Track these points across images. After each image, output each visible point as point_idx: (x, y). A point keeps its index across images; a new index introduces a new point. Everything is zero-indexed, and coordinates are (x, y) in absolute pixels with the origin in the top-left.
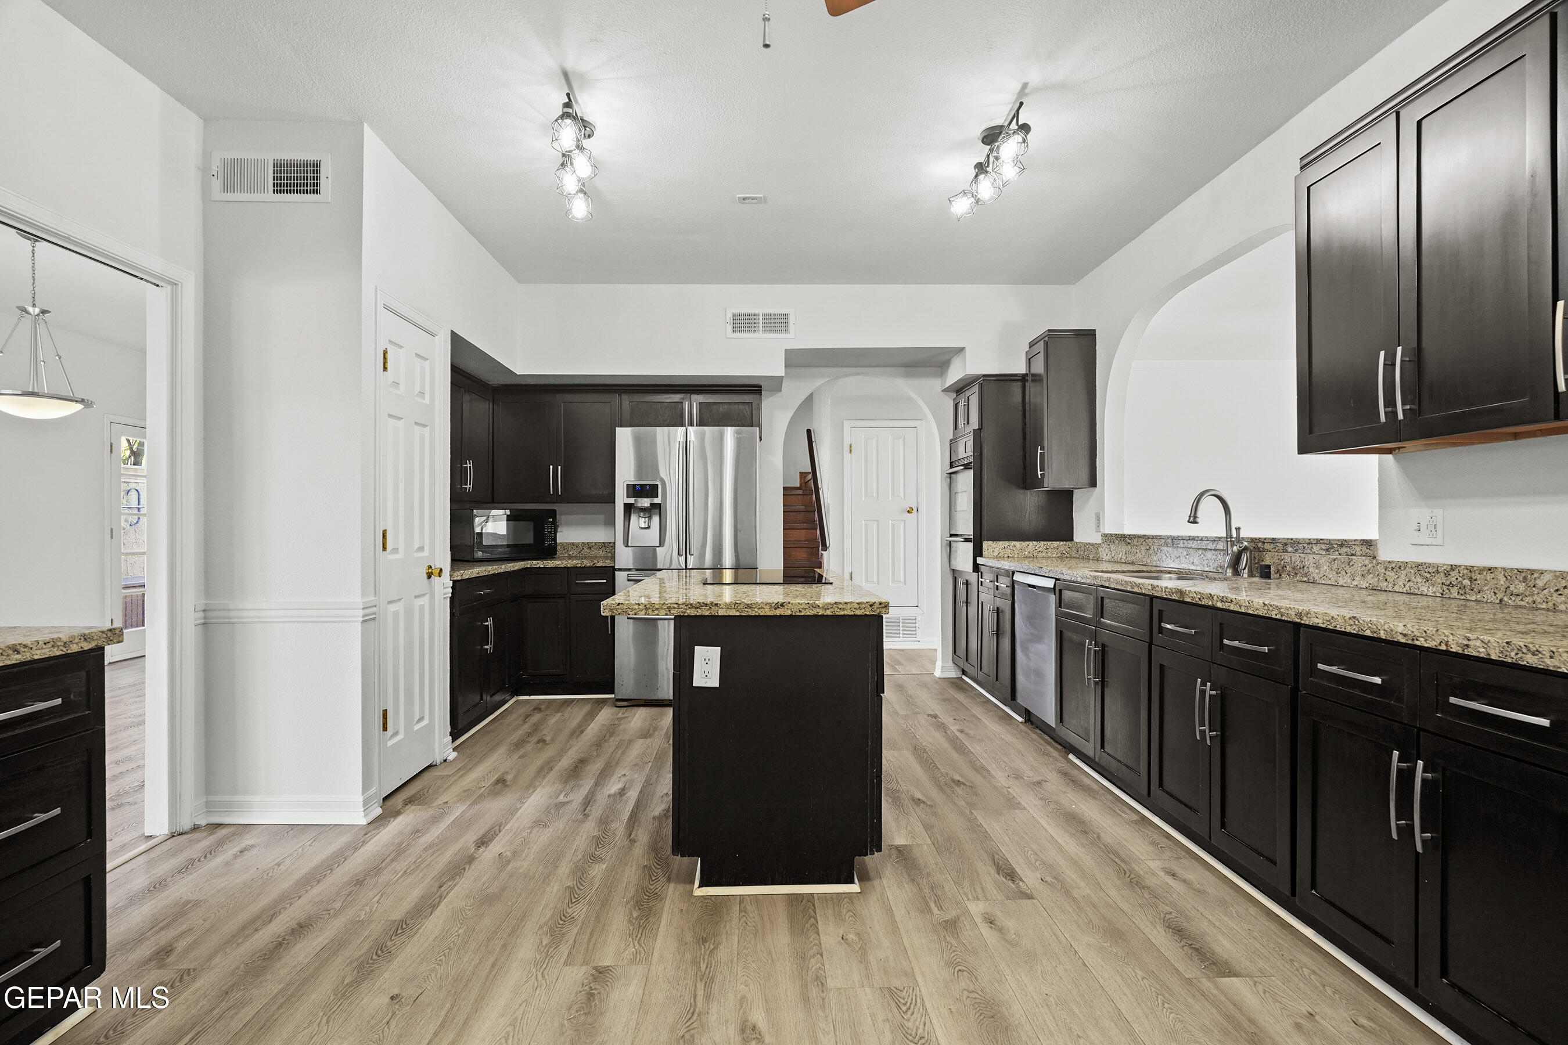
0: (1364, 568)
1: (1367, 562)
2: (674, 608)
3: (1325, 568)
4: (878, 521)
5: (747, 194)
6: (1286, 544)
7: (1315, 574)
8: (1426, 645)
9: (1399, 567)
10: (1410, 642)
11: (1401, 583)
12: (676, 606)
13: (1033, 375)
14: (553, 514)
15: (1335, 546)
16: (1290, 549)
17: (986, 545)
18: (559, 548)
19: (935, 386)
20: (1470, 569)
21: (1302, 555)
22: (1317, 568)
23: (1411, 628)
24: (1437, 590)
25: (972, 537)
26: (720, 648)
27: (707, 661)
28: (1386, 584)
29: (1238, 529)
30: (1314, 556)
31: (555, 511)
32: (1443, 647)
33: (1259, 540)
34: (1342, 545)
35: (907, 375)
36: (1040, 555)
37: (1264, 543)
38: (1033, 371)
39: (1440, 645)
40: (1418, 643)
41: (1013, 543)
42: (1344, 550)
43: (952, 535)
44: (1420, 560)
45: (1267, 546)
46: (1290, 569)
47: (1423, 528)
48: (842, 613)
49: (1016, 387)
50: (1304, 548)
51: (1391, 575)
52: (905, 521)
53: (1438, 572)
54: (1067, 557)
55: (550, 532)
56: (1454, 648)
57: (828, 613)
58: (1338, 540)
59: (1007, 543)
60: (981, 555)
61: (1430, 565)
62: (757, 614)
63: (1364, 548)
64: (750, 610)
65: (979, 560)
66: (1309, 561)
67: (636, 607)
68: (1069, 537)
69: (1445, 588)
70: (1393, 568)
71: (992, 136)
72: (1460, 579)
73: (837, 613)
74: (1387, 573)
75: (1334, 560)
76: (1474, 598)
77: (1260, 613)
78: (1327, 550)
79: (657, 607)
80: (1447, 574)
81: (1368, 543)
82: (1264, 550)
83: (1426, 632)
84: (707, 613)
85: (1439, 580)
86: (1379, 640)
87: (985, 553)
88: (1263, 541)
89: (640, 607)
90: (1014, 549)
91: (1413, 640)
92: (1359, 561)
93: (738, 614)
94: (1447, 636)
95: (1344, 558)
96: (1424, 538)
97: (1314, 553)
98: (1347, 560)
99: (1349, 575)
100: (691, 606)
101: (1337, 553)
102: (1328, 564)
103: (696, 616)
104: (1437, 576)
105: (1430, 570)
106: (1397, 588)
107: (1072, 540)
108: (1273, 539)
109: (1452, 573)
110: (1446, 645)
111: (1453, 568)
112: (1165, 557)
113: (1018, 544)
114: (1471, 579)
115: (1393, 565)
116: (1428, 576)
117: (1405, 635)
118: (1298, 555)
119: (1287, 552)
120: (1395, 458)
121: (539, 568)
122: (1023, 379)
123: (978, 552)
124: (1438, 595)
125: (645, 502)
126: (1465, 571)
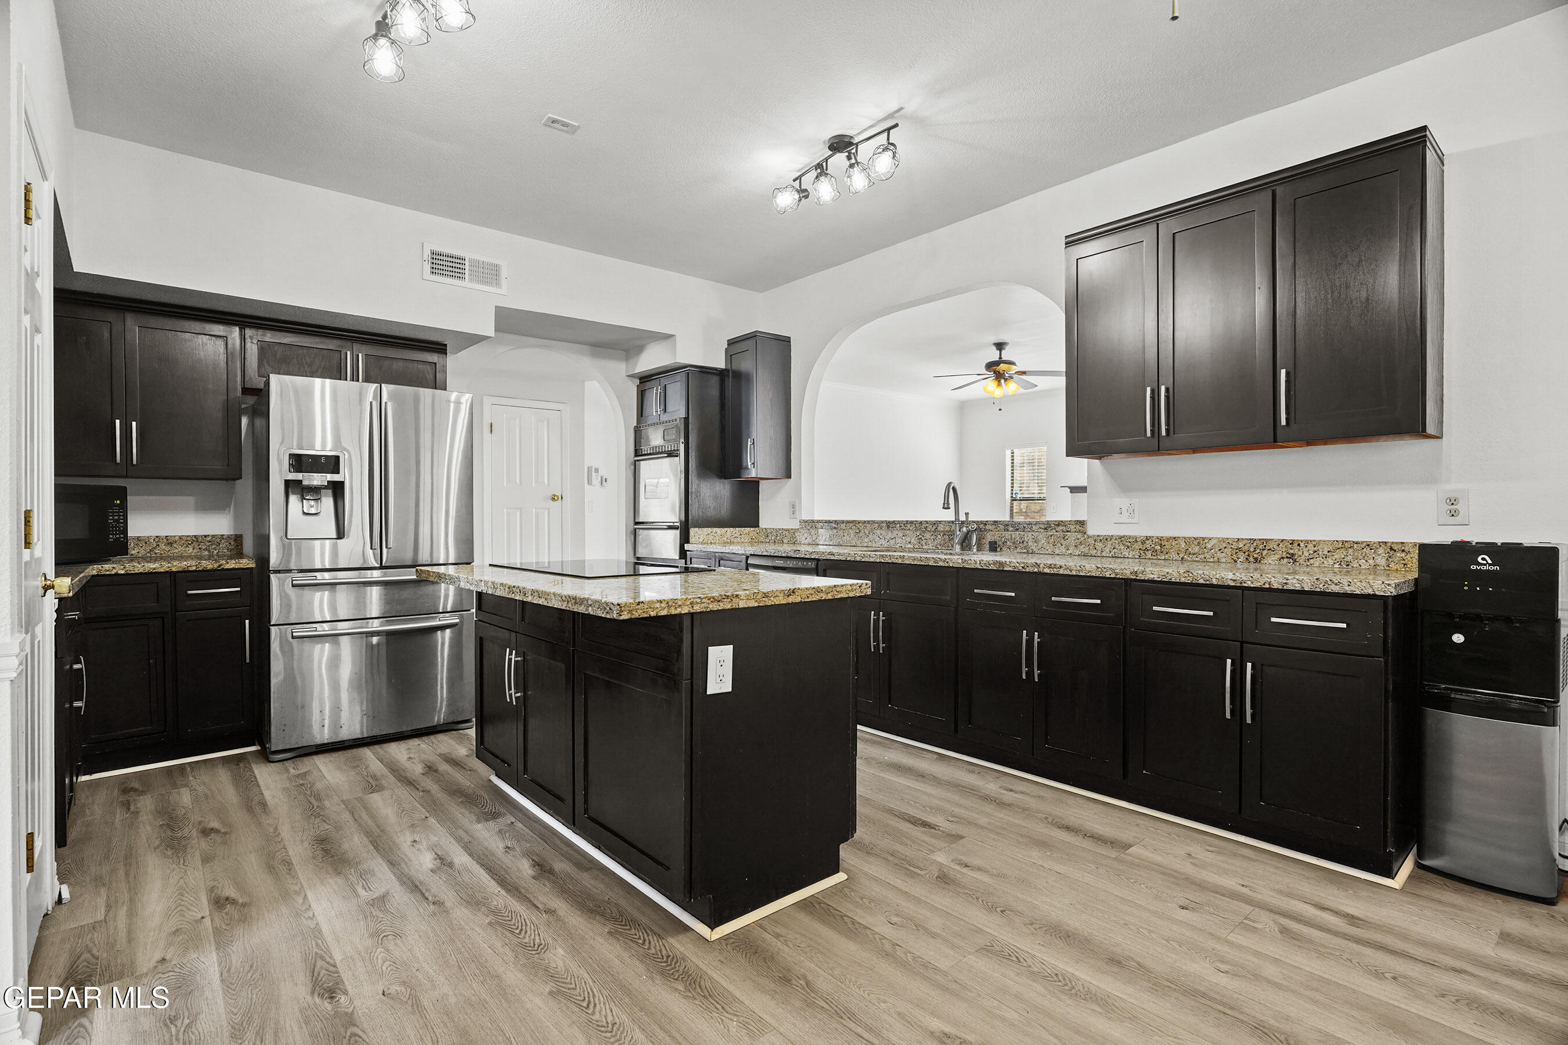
0: (1077, 541)
1: (1079, 537)
2: (697, 603)
3: (1043, 541)
4: (521, 509)
5: (562, 117)
6: (1007, 525)
7: (1033, 546)
8: (1252, 586)
9: (1107, 539)
10: (1238, 585)
11: (1107, 550)
12: (698, 600)
13: (734, 372)
14: (122, 493)
15: (1053, 525)
16: (1011, 529)
17: (693, 531)
18: (131, 544)
19: (619, 369)
20: (1160, 539)
21: (1023, 533)
22: (1035, 542)
23: (1239, 575)
24: (1137, 554)
25: (678, 524)
26: (731, 646)
27: (722, 663)
28: (1095, 551)
29: (967, 514)
30: (1033, 533)
31: (126, 488)
32: (1267, 586)
33: (981, 522)
34: (1058, 525)
35: (594, 355)
36: (736, 540)
37: (986, 524)
38: (735, 367)
39: (1264, 584)
40: (1246, 585)
41: (715, 529)
42: (1061, 528)
43: (637, 523)
44: (1122, 534)
45: (988, 527)
46: (1011, 544)
47: (1124, 511)
48: (839, 596)
49: (715, 380)
50: (1024, 527)
51: (1099, 545)
52: (549, 510)
53: (1136, 541)
54: (755, 542)
55: (117, 521)
56: (1276, 586)
57: (829, 597)
58: (1056, 521)
59: (710, 530)
60: (688, 542)
61: (1130, 537)
62: (773, 603)
63: (1078, 527)
64: (766, 599)
65: (687, 547)
66: (1028, 536)
67: (658, 605)
68: (756, 525)
69: (1142, 552)
70: (1101, 540)
71: (841, 144)
72: (1153, 545)
73: (836, 597)
74: (1096, 544)
75: (1051, 536)
76: (1163, 558)
77: (1094, 575)
78: (1045, 529)
79: (680, 603)
80: (1143, 543)
81: (1082, 523)
82: (985, 530)
83: (1252, 577)
84: (729, 607)
85: (1137, 547)
86: (1212, 586)
87: (691, 540)
88: (985, 523)
89: (663, 605)
90: (716, 535)
91: (1241, 583)
92: (1072, 537)
93: (756, 605)
94: (1270, 578)
95: (1061, 534)
96: (1124, 518)
97: (1033, 531)
98: (1062, 536)
99: (1063, 546)
100: (714, 600)
101: (1054, 531)
102: (1045, 539)
103: (718, 610)
104: (1136, 544)
105: (1130, 540)
106: (1104, 554)
107: (758, 527)
108: (995, 522)
109: (1147, 542)
110: (1269, 584)
111: (1147, 538)
112: (878, 538)
113: (718, 530)
114: (1161, 545)
115: (1102, 538)
116: (1129, 544)
117: (1234, 581)
118: (1017, 533)
119: (1008, 530)
120: (1102, 464)
121: (117, 574)
122: (721, 374)
123: (685, 538)
124: (1136, 557)
125: (317, 479)
126: (1157, 540)
